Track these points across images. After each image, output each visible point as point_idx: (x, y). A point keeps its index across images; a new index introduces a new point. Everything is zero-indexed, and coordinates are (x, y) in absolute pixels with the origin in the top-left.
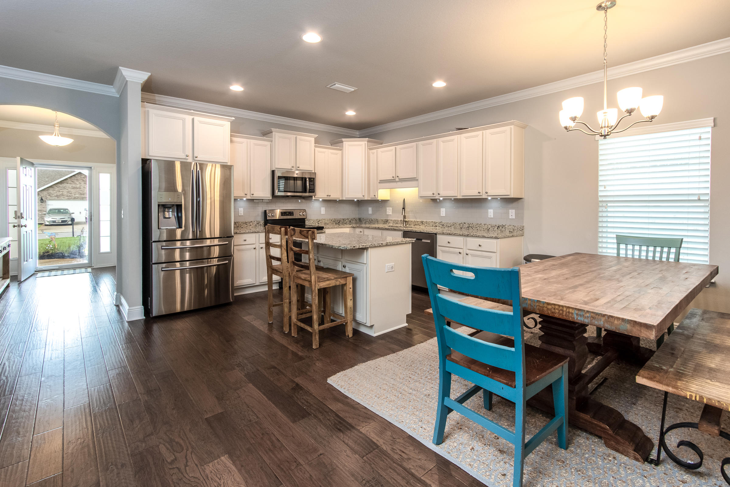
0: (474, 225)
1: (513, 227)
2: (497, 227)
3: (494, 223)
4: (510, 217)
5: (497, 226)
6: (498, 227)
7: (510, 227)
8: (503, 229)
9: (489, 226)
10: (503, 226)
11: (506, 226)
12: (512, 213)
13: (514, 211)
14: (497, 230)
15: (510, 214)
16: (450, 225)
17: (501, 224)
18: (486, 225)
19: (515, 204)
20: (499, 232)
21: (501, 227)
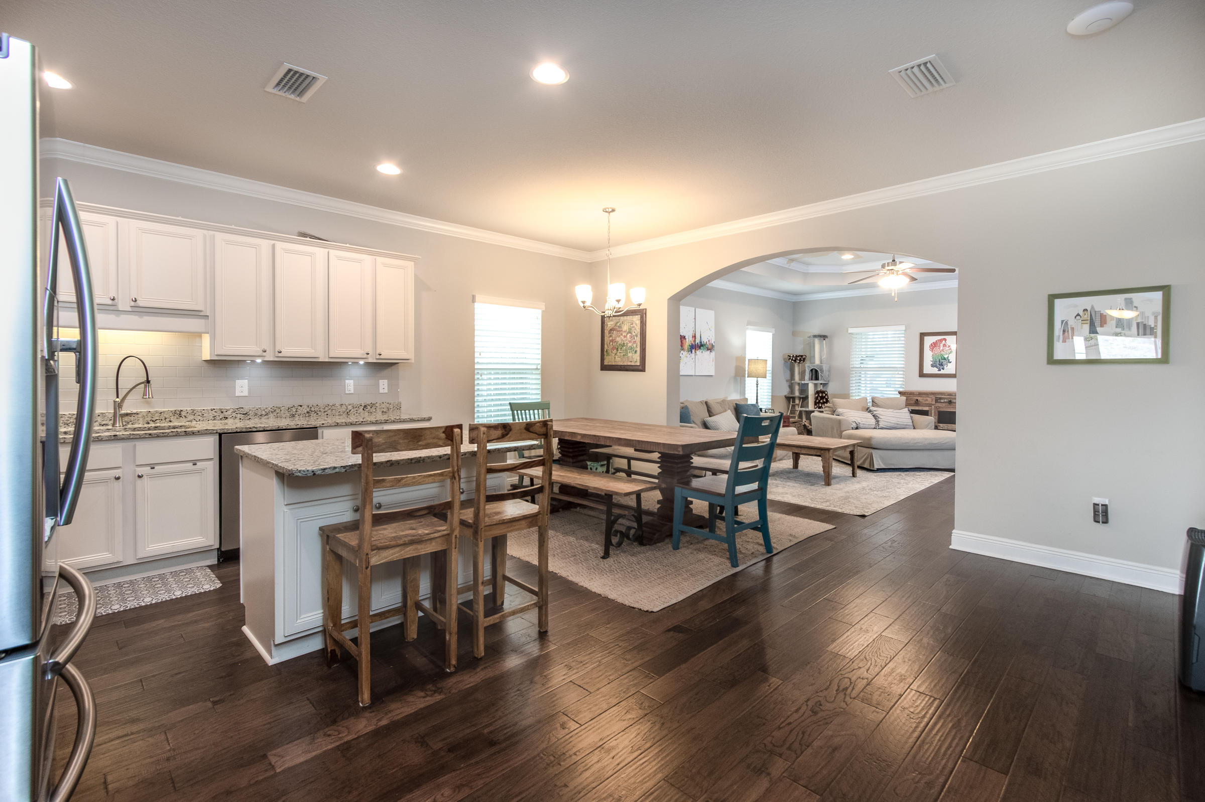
0: (320, 408)
1: (388, 405)
2: (362, 407)
3: (356, 402)
4: (381, 391)
5: (363, 405)
6: (365, 406)
7: (383, 406)
8: (373, 410)
9: (350, 407)
10: (372, 405)
11: (377, 405)
12: (383, 385)
13: (386, 381)
14: (363, 411)
15: (381, 387)
16: (264, 413)
17: (369, 402)
18: (344, 407)
19: (387, 372)
20: (367, 414)
21: (369, 407)
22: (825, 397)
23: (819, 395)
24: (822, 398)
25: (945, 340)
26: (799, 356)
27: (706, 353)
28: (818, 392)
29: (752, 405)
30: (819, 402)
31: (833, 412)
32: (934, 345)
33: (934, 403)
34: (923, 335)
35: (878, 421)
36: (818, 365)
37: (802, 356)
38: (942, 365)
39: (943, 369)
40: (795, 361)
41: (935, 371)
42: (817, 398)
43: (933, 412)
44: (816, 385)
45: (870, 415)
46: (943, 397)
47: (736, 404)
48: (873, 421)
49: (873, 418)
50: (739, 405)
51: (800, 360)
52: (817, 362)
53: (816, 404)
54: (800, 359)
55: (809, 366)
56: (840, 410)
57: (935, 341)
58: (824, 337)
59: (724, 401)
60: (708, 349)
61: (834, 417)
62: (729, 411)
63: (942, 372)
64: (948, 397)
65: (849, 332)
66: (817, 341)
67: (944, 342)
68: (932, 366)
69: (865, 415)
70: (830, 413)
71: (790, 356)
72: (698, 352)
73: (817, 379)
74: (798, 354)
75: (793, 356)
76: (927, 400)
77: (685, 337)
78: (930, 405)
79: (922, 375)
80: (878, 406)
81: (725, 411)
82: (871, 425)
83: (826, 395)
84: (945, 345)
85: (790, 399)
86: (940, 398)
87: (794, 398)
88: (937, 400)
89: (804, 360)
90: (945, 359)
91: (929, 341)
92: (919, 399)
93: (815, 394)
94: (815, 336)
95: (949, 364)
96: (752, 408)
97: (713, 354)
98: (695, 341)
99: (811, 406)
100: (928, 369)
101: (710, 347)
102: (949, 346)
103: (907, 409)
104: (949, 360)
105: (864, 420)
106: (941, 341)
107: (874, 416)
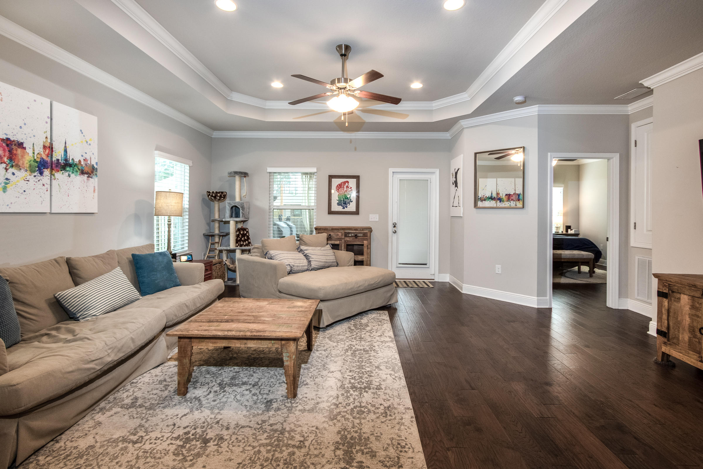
22: (246, 234)
23: (240, 233)
24: (244, 235)
25: (348, 182)
26: (219, 193)
27: (78, 179)
28: (239, 230)
29: (161, 254)
30: (241, 240)
31: (265, 255)
32: (340, 186)
33: (343, 237)
34: (331, 177)
35: (309, 262)
36: (238, 203)
37: (222, 193)
38: (345, 204)
39: (346, 207)
40: (215, 197)
41: (340, 209)
42: (238, 236)
43: (343, 245)
44: (237, 222)
45: (301, 255)
46: (350, 231)
47: (133, 255)
48: (305, 262)
49: (304, 258)
50: (138, 256)
51: (220, 197)
52: (238, 199)
53: (237, 241)
54: (221, 195)
55: (229, 203)
56: (272, 252)
57: (340, 183)
58: (245, 175)
59: (110, 253)
60: (83, 173)
61: (266, 260)
62: (118, 268)
63: (346, 210)
64: (354, 231)
65: (268, 171)
66: (237, 178)
67: (347, 184)
68: (339, 204)
69: (297, 255)
70: (259, 254)
71: (209, 192)
72: (59, 175)
73: (237, 216)
74: (218, 191)
75: (213, 192)
76: (338, 235)
77: (22, 144)
78: (340, 239)
79: (330, 212)
80: (306, 244)
81: (113, 268)
82: (304, 266)
83: (247, 232)
84: (347, 187)
85: (209, 236)
86: (349, 233)
87: (213, 236)
88: (346, 235)
89: (225, 197)
90: (347, 198)
91: (336, 182)
92: (332, 234)
93: (236, 232)
94: (236, 173)
95: (351, 203)
96: (160, 258)
97: (94, 181)
98: (51, 155)
99: (232, 245)
100: (335, 207)
101: (86, 169)
102: (351, 188)
103: (328, 246)
104: (351, 200)
105: (298, 261)
106: (345, 183)
107: (305, 255)
